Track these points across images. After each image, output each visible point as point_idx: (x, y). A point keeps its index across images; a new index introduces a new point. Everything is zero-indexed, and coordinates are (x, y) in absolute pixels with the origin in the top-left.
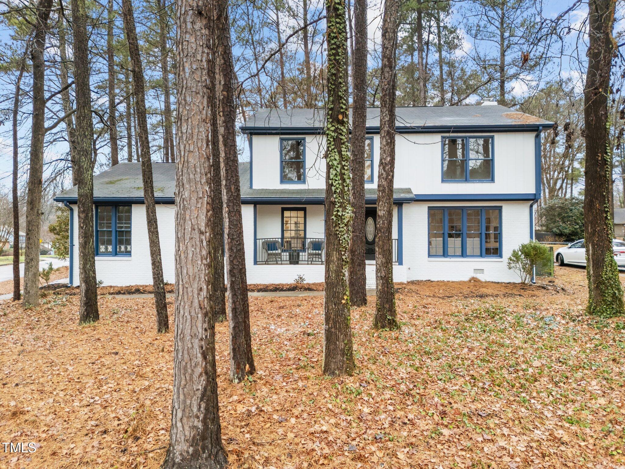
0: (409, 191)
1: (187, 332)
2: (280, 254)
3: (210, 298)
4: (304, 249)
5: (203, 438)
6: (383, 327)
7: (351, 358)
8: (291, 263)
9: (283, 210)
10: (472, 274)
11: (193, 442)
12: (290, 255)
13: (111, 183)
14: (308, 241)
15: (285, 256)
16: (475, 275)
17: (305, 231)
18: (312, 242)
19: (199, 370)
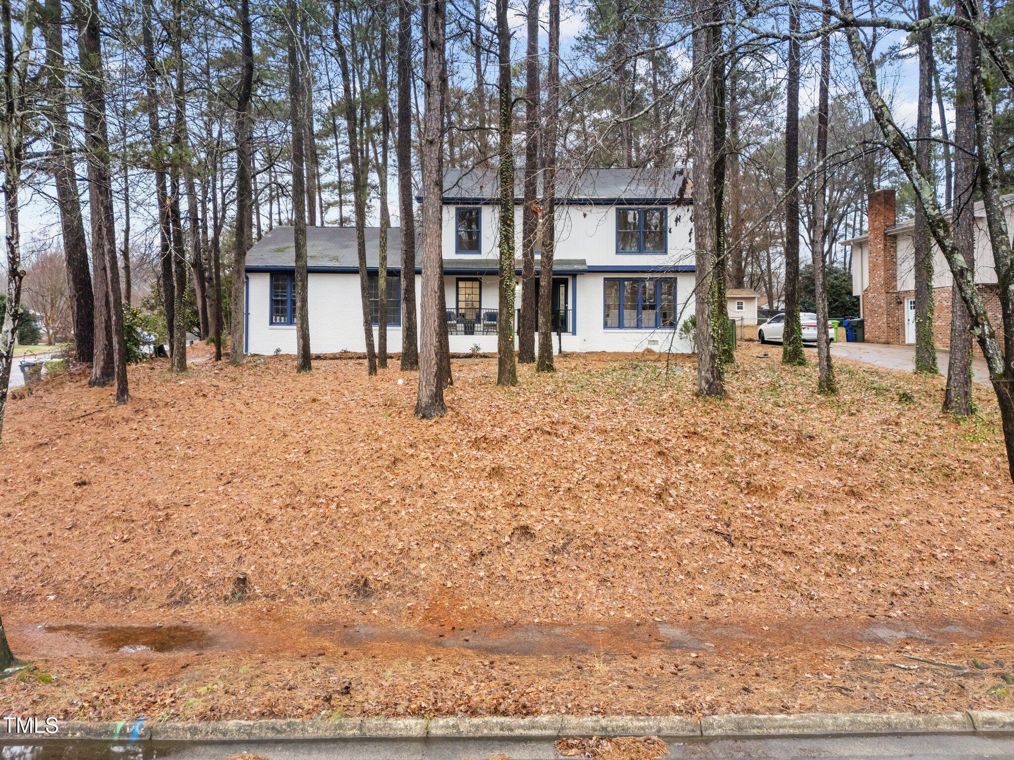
0: (583, 262)
1: (428, 342)
2: (455, 325)
3: (439, 326)
4: (478, 319)
5: (436, 396)
6: (543, 370)
7: (514, 376)
8: (466, 334)
9: (458, 280)
10: (645, 345)
11: (431, 398)
12: (465, 327)
13: (279, 250)
14: (483, 312)
15: (461, 327)
16: (650, 347)
17: (480, 301)
18: (487, 314)
19: (434, 362)
